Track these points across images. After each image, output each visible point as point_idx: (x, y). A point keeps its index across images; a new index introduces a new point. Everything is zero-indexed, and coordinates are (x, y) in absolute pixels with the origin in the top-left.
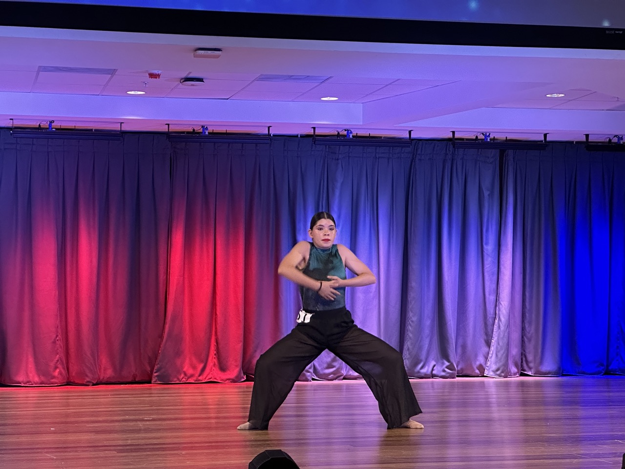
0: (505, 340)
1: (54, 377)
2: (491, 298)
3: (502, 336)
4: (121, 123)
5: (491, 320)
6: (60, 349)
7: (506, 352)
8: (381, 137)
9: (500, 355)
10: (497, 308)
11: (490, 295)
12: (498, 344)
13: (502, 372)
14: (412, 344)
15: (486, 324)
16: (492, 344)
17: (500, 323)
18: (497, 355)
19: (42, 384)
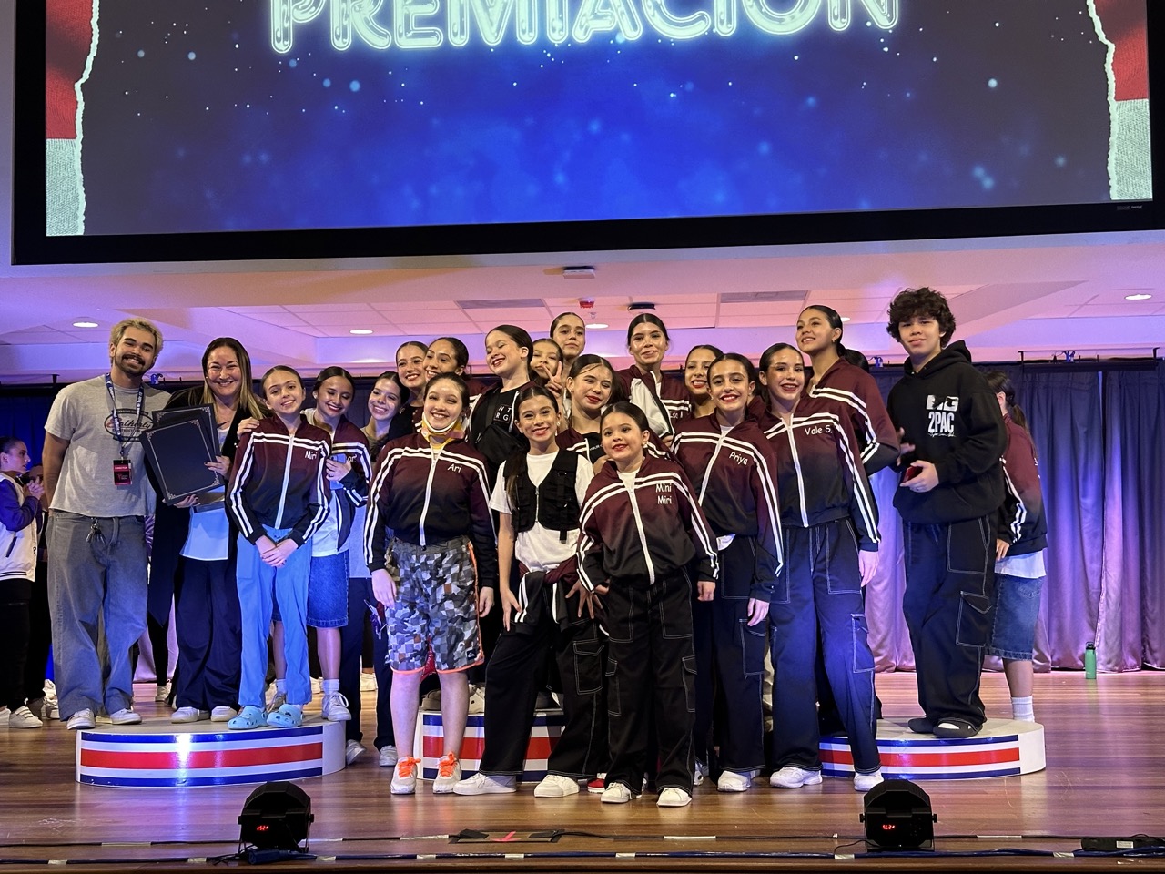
0: (1118, 624)
2: (1093, 567)
3: (1112, 618)
5: (1095, 597)
7: (1119, 638)
9: (1111, 643)
10: (1103, 580)
11: (1092, 562)
12: (1108, 628)
13: (1116, 665)
15: (1089, 602)
16: (1098, 628)
17: (1109, 600)
18: (1106, 643)
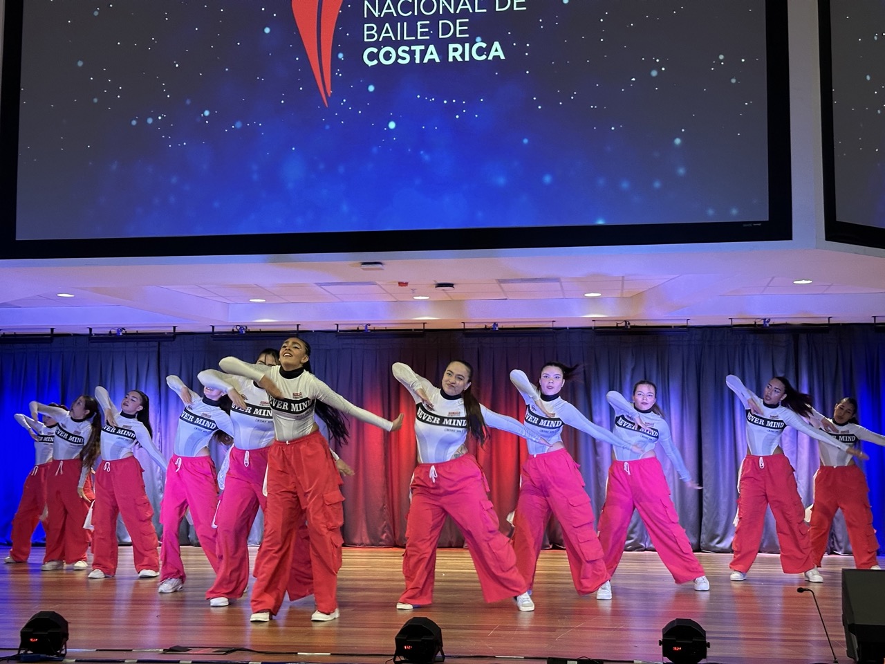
1: (381, 540)
4: (424, 323)
6: (387, 517)
8: (670, 327)
14: (707, 519)
19: (372, 545)
